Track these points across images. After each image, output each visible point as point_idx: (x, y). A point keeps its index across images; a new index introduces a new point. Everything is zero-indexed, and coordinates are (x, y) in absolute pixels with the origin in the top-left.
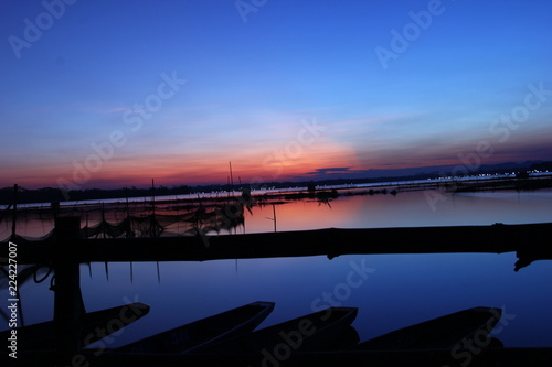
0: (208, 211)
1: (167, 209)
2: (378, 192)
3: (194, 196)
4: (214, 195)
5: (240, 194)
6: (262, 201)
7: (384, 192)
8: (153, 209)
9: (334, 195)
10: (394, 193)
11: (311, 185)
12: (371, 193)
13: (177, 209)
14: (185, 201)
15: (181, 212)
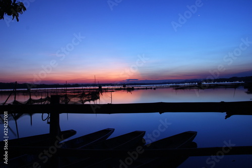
0: (86, 94)
1: (71, 92)
2: (149, 88)
3: (81, 88)
4: (88, 88)
5: (98, 87)
6: (106, 90)
7: (151, 88)
8: (66, 92)
9: (133, 89)
10: (155, 89)
11: (124, 85)
12: (147, 88)
13: (74, 92)
14: (77, 89)
15: (76, 94)
